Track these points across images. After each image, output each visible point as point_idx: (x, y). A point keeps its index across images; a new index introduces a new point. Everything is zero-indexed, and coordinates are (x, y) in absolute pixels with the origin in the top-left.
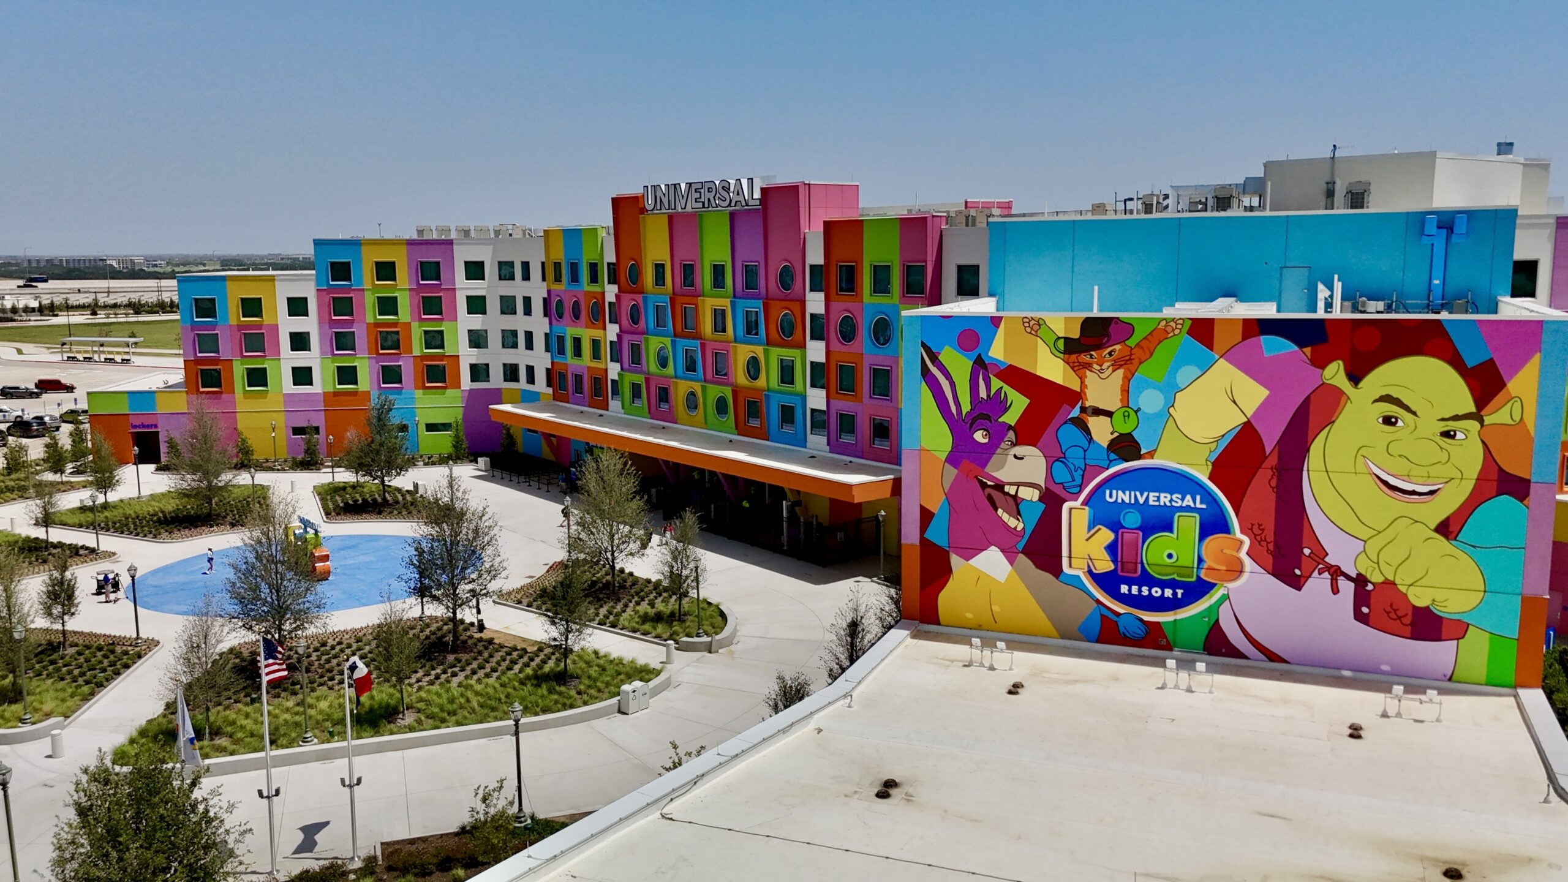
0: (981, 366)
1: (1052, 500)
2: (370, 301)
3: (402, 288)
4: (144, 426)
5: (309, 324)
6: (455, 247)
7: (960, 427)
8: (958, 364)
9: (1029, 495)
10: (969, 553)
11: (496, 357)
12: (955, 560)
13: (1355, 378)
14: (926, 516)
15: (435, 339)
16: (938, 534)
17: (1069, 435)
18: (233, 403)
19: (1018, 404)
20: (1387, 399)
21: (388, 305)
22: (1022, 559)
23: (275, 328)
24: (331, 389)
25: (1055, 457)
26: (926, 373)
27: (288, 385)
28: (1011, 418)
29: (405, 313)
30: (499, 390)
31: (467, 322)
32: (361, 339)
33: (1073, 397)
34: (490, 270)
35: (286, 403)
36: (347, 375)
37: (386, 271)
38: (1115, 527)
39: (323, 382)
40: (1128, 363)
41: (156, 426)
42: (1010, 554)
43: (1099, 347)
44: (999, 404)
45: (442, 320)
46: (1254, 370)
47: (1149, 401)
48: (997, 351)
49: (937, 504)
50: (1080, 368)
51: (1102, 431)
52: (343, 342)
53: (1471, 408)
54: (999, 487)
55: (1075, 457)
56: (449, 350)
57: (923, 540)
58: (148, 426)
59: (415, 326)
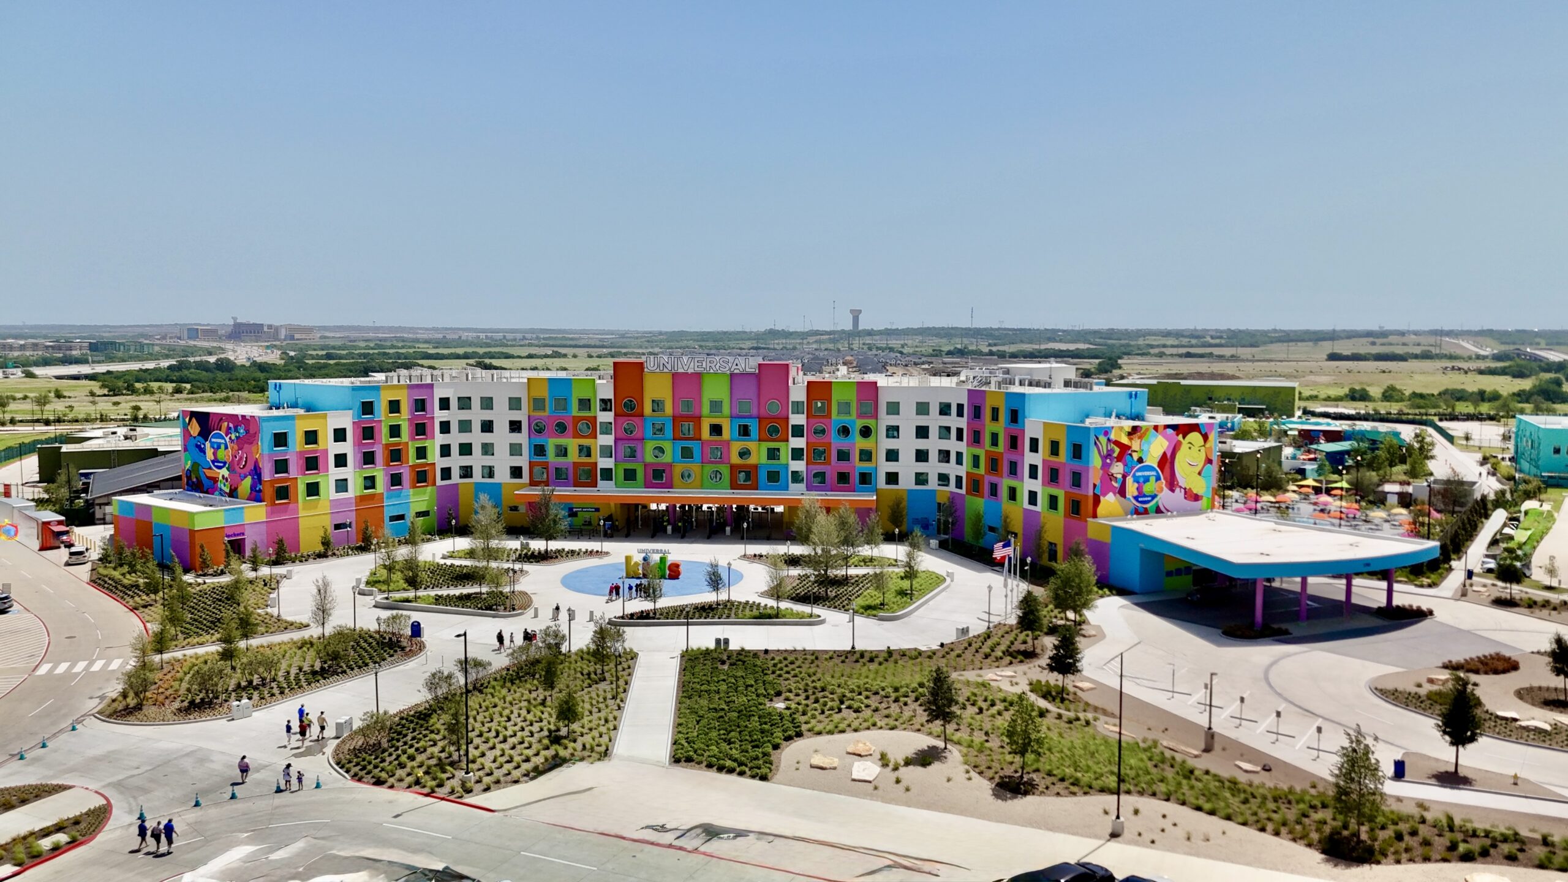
0: (1109, 440)
1: (1124, 477)
2: (385, 431)
3: (403, 419)
4: (235, 535)
5: (346, 447)
6: (435, 390)
7: (1104, 458)
8: (1103, 439)
9: (1119, 476)
10: (1105, 495)
11: (456, 462)
12: (1102, 498)
13: (1184, 438)
14: (1095, 486)
15: (421, 453)
16: (1098, 491)
17: (1128, 458)
18: (296, 511)
19: (1117, 450)
20: (1190, 443)
21: (395, 431)
22: (1118, 495)
23: (326, 451)
24: (358, 494)
25: (1125, 465)
26: (1095, 443)
27: (334, 495)
28: (1115, 455)
29: (405, 435)
30: (456, 485)
31: (440, 439)
32: (379, 457)
33: (1129, 447)
34: (454, 404)
35: (332, 507)
36: (370, 482)
37: (394, 407)
38: (1138, 482)
39: (355, 488)
40: (1141, 438)
41: (243, 534)
42: (1115, 494)
43: (1135, 433)
44: (1113, 451)
45: (426, 439)
46: (1165, 437)
47: (1145, 447)
48: (1113, 437)
49: (1098, 483)
50: (1131, 439)
51: (1136, 456)
52: (368, 458)
53: (1203, 443)
54: (1112, 475)
55: (1129, 464)
56: (430, 460)
57: (1094, 494)
58: (238, 535)
59: (410, 443)
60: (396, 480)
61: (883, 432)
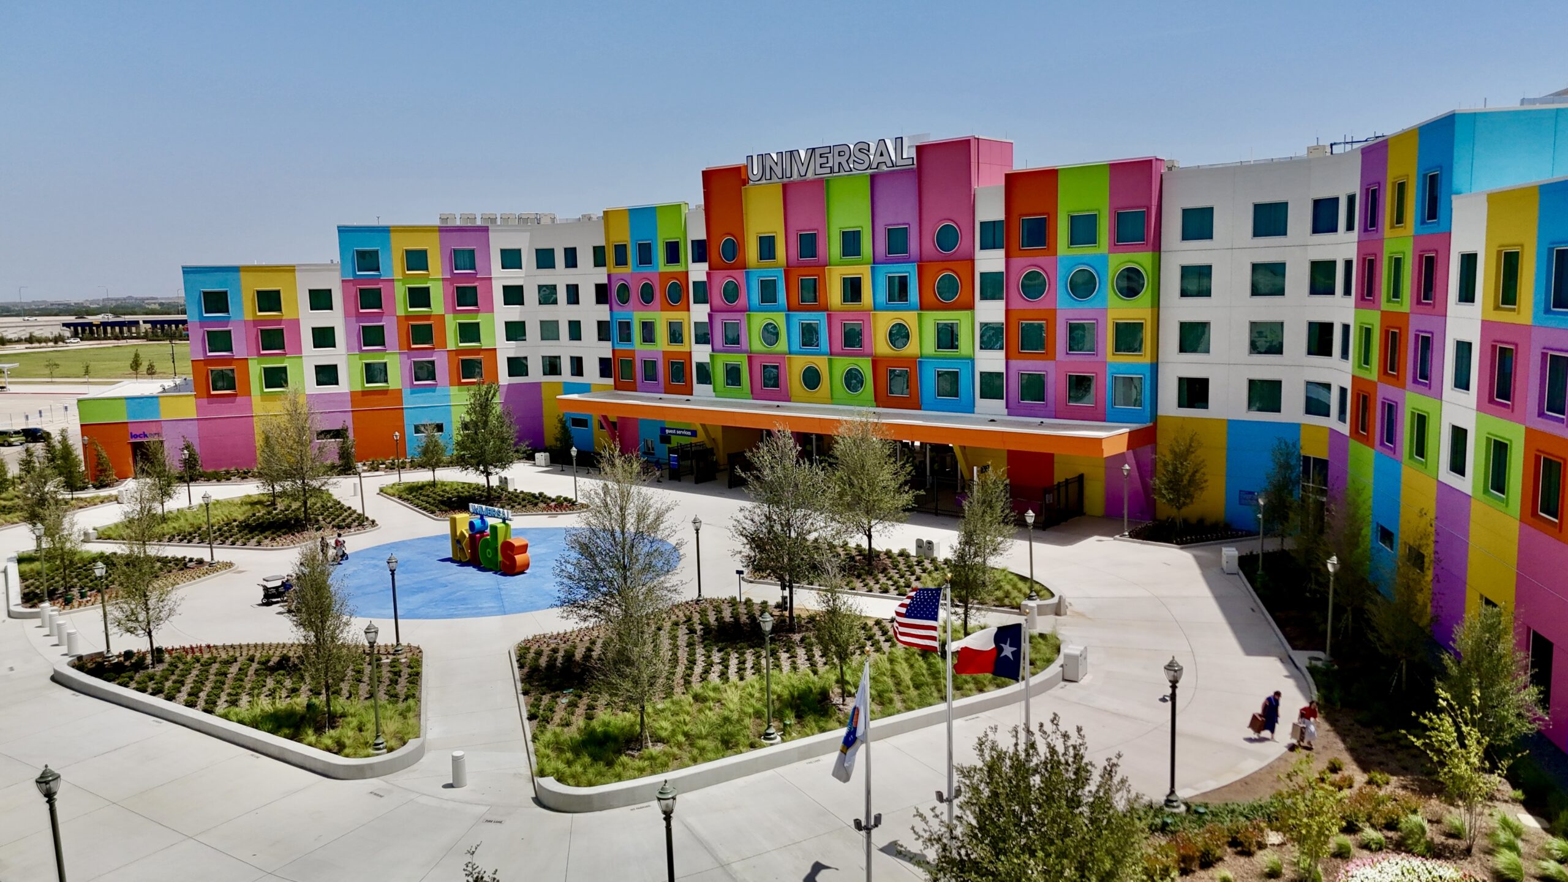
2: (400, 293)
3: (435, 278)
4: (144, 435)
5: (333, 318)
6: (491, 234)
11: (534, 349)
15: (470, 332)
18: (249, 406)
23: (296, 322)
24: (359, 388)
27: (310, 386)
29: (438, 303)
30: (538, 385)
31: (504, 313)
32: (392, 335)
34: (528, 258)
35: (309, 406)
36: (374, 372)
37: (417, 260)
39: (350, 380)
41: (160, 435)
45: (477, 311)
52: (372, 336)
56: (485, 343)
58: (150, 435)
59: (449, 318)
60: (425, 372)
61: (1172, 281)
